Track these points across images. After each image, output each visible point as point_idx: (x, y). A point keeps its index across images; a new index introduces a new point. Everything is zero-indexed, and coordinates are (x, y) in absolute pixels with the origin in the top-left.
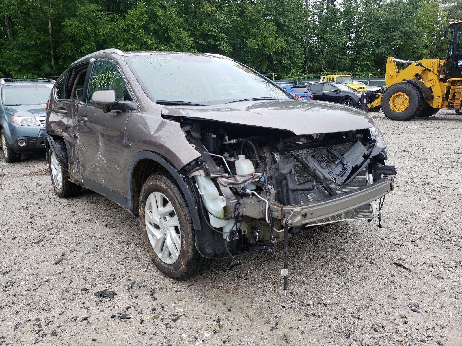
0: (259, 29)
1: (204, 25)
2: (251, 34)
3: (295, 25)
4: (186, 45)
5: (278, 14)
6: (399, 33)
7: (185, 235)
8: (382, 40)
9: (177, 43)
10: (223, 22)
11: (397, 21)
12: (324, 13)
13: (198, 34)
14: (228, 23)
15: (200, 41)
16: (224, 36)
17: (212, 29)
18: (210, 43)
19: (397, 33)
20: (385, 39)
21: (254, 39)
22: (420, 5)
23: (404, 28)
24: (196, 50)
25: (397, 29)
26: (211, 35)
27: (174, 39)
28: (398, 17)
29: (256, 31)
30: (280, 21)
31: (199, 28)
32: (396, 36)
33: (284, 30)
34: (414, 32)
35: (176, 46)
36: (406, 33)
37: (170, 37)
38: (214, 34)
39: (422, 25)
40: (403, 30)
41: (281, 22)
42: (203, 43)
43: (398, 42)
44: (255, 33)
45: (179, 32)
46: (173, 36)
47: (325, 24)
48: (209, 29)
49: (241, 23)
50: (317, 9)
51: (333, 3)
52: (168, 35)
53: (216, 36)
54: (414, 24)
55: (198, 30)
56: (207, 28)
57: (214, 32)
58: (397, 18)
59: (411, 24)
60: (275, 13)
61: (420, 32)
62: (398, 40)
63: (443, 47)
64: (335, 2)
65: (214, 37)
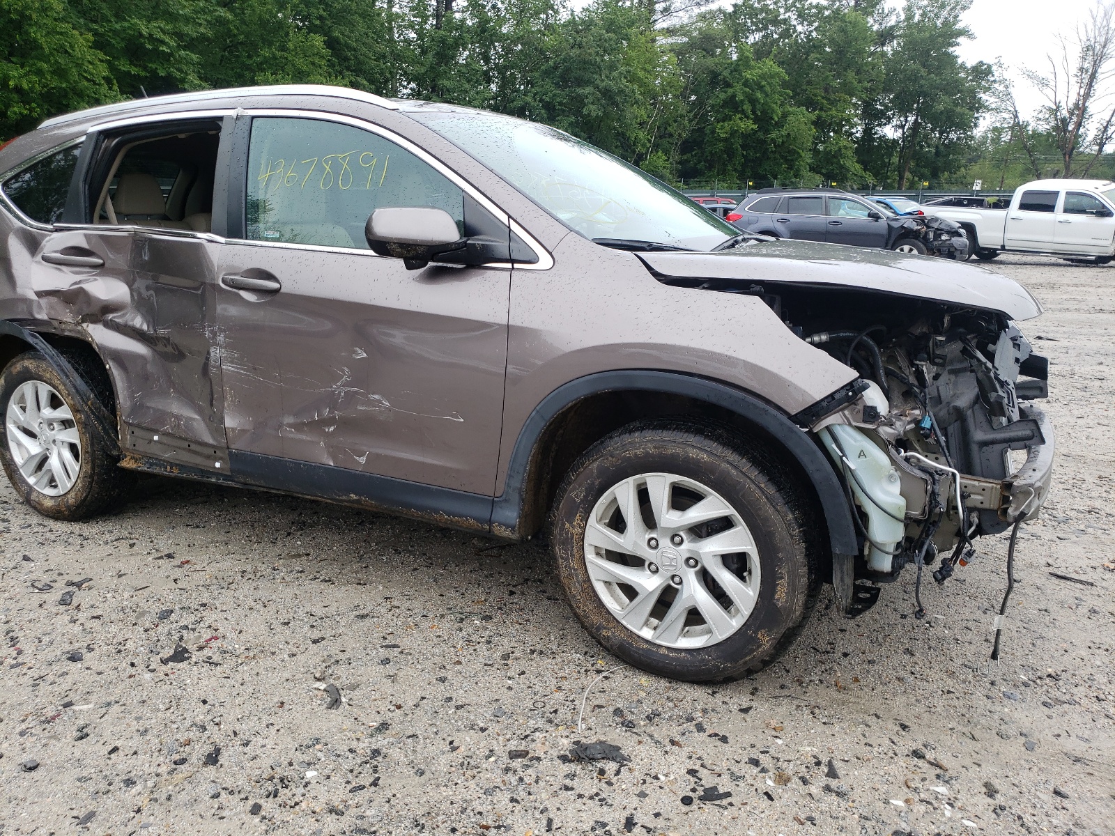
0: (283, 48)
1: (136, 21)
2: (266, 61)
3: (370, 48)
4: (85, 71)
5: (329, 15)
6: (592, 89)
7: (788, 572)
8: (560, 104)
9: (56, 62)
10: (187, 20)
11: (585, 64)
12: (428, 27)
13: (118, 44)
14: (200, 25)
15: (124, 66)
16: (195, 57)
17: (159, 35)
18: (154, 72)
19: (588, 90)
20: (565, 101)
21: (276, 74)
22: (627, 35)
23: (603, 81)
24: (116, 87)
25: (589, 82)
26: (155, 50)
27: (47, 51)
28: (590, 54)
29: (279, 54)
30: (336, 34)
31: (117, 26)
32: (587, 97)
33: (346, 59)
34: (621, 91)
35: (53, 73)
36: (606, 93)
37: (35, 46)
38: (164, 48)
39: (633, 79)
40: (602, 85)
41: (338, 37)
42: (134, 71)
43: (593, 110)
44: (275, 58)
45: (61, 34)
46: (42, 41)
47: (437, 54)
48: (150, 35)
49: (237, 29)
50: (414, 17)
51: (449, 7)
52: (25, 37)
53: (171, 54)
54: (621, 73)
55: (115, 32)
56: (145, 32)
57: (162, 42)
58: (588, 58)
59: (615, 74)
60: (322, 12)
61: (633, 92)
62: (592, 107)
63: (670, 129)
64: (454, 4)
65: (166, 57)
